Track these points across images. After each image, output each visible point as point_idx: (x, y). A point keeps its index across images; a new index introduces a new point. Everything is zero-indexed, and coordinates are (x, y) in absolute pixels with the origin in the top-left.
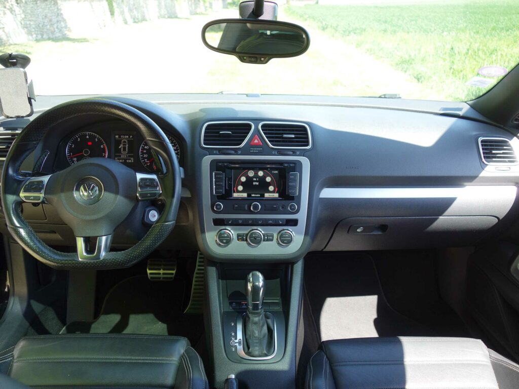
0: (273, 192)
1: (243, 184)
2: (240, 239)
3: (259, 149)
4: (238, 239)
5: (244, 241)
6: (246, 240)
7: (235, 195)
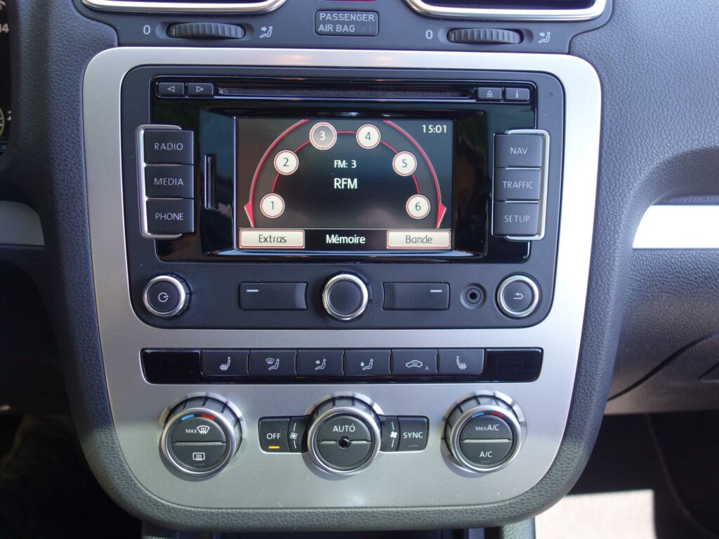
0: (429, 223)
1: (285, 186)
2: (274, 442)
3: (363, 17)
4: (265, 444)
5: (292, 450)
6: (303, 448)
7: (250, 238)
